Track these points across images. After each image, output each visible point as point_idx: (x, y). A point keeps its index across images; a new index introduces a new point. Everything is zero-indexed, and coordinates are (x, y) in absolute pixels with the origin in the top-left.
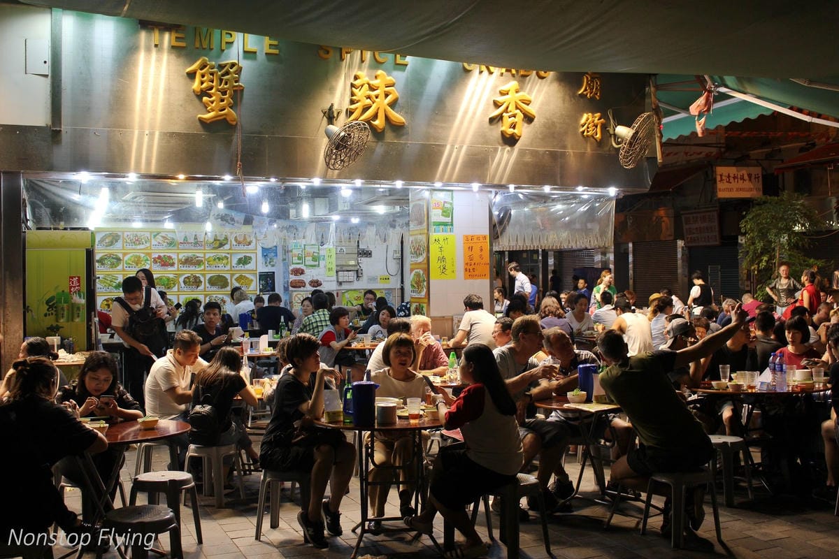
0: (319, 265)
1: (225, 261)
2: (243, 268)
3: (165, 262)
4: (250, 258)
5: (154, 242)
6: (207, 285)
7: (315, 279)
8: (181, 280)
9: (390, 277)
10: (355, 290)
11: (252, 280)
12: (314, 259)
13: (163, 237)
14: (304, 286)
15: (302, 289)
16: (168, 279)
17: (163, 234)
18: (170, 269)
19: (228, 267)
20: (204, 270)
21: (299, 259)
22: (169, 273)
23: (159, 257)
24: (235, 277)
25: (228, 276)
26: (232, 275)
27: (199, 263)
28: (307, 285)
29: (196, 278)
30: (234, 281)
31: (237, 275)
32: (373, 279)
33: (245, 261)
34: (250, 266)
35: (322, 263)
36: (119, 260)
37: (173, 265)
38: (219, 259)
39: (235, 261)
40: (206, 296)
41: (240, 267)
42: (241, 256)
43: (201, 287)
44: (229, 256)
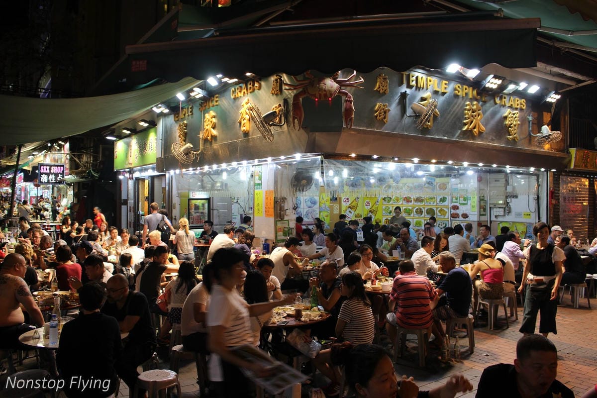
0: (467, 203)
1: (433, 200)
2: (442, 204)
3: (408, 200)
4: (446, 198)
5: (404, 189)
6: (426, 214)
7: (465, 212)
8: (415, 210)
9: (531, 214)
10: (506, 222)
11: (447, 212)
12: (465, 199)
13: (408, 186)
14: (458, 217)
15: (457, 219)
16: (409, 209)
17: (407, 184)
18: (410, 204)
19: (435, 204)
20: (424, 205)
21: (456, 199)
22: (409, 206)
23: (406, 197)
24: (438, 210)
25: (435, 209)
26: (437, 208)
27: (422, 201)
28: (460, 217)
29: (421, 209)
30: (438, 212)
31: (439, 209)
32: (519, 215)
33: (443, 200)
34: (446, 203)
35: (469, 202)
36: (390, 198)
37: (411, 202)
38: (431, 198)
39: (438, 200)
40: (425, 220)
41: (441, 204)
42: (441, 197)
43: (423, 215)
44: (435, 197)
